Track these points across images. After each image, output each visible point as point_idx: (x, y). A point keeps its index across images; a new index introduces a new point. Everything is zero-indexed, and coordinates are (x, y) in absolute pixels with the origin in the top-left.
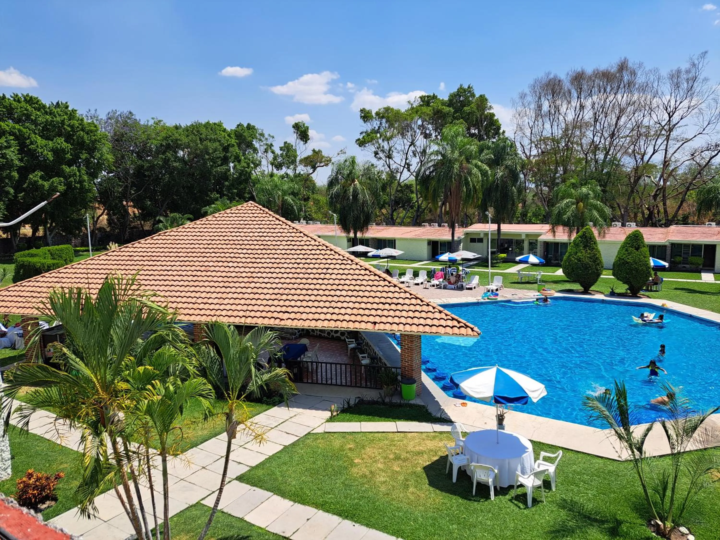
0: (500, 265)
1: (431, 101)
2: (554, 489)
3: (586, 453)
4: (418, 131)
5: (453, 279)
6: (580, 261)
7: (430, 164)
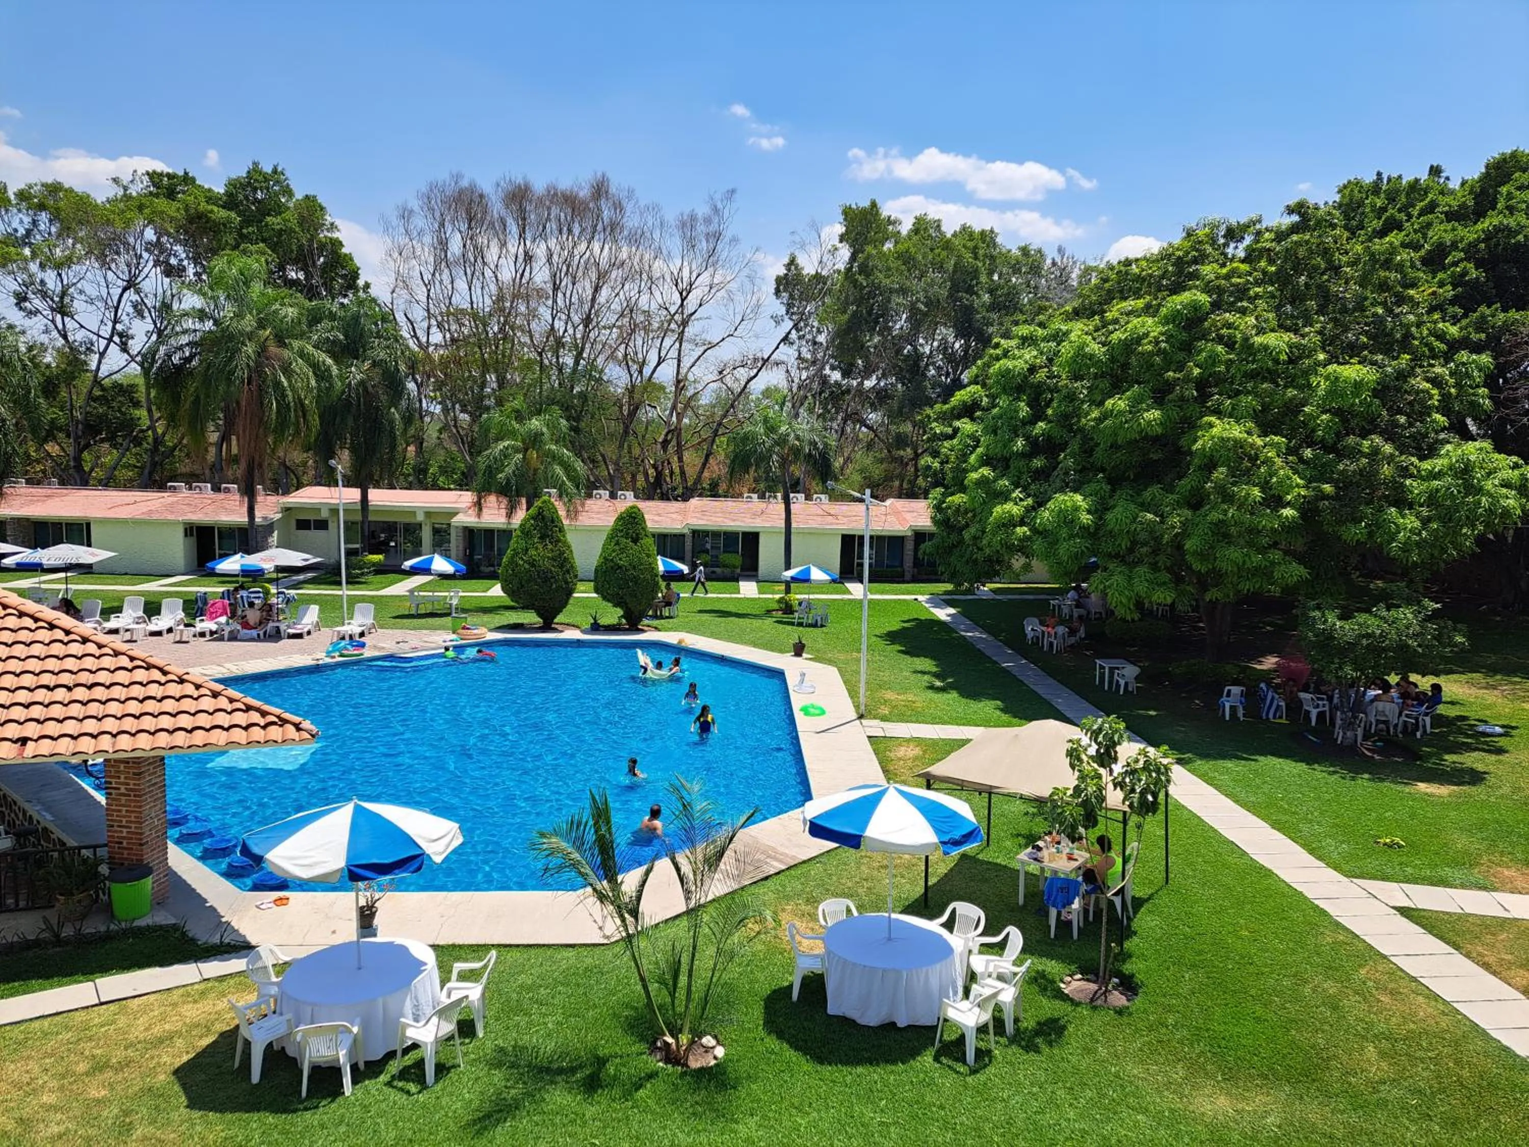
0: (370, 578)
1: (179, 188)
2: (481, 1034)
3: (544, 945)
4: (145, 255)
5: (253, 616)
6: (533, 565)
7: (184, 339)
